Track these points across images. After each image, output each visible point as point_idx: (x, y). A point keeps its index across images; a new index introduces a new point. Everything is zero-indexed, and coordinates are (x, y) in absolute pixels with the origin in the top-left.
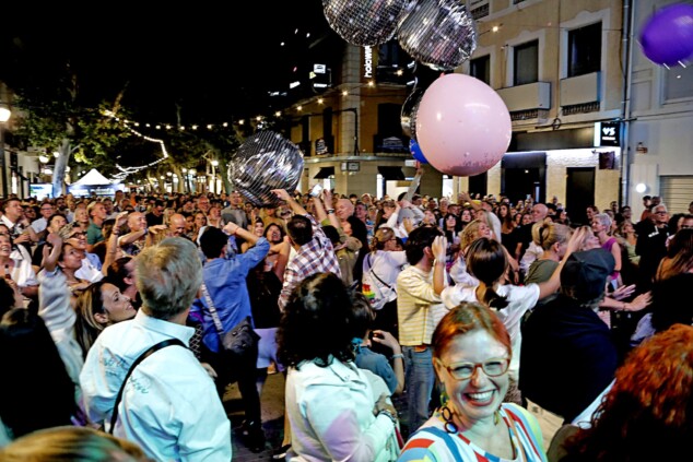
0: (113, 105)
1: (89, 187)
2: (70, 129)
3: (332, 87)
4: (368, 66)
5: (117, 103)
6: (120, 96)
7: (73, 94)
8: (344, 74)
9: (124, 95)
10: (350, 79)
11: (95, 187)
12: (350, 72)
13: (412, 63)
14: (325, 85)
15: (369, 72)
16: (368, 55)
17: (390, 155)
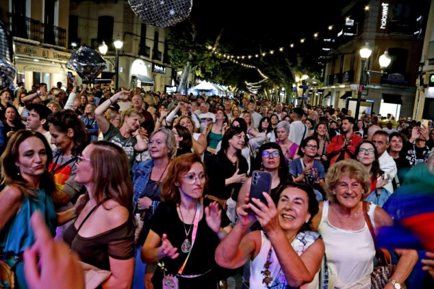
0: (214, 43)
1: (199, 91)
2: (191, 56)
3: (358, 35)
4: (384, 20)
5: (217, 42)
6: (218, 38)
7: (194, 36)
8: (365, 26)
9: (221, 37)
10: (368, 30)
11: (202, 91)
12: (369, 24)
13: (420, 18)
14: (352, 34)
15: (384, 25)
16: (385, 12)
17: (393, 86)
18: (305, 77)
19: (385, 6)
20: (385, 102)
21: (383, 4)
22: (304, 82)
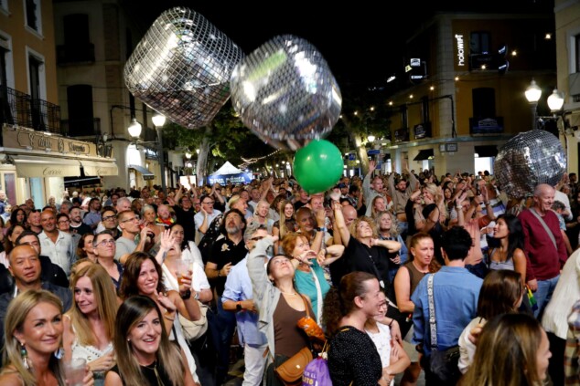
1: (224, 177)
2: (208, 130)
3: (428, 78)
4: (461, 55)
8: (439, 64)
11: (229, 176)
12: (444, 62)
13: (504, 49)
14: (420, 77)
15: (462, 61)
16: (460, 46)
17: (486, 135)
18: (371, 139)
19: (459, 38)
20: (480, 156)
21: (456, 36)
22: (369, 145)
